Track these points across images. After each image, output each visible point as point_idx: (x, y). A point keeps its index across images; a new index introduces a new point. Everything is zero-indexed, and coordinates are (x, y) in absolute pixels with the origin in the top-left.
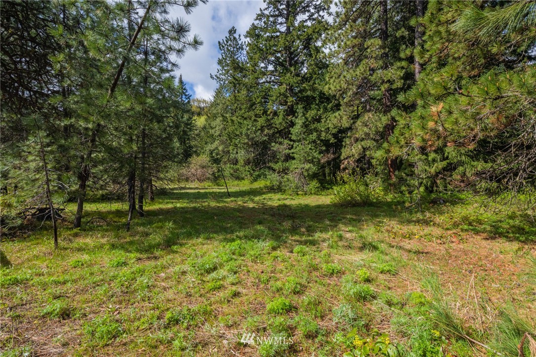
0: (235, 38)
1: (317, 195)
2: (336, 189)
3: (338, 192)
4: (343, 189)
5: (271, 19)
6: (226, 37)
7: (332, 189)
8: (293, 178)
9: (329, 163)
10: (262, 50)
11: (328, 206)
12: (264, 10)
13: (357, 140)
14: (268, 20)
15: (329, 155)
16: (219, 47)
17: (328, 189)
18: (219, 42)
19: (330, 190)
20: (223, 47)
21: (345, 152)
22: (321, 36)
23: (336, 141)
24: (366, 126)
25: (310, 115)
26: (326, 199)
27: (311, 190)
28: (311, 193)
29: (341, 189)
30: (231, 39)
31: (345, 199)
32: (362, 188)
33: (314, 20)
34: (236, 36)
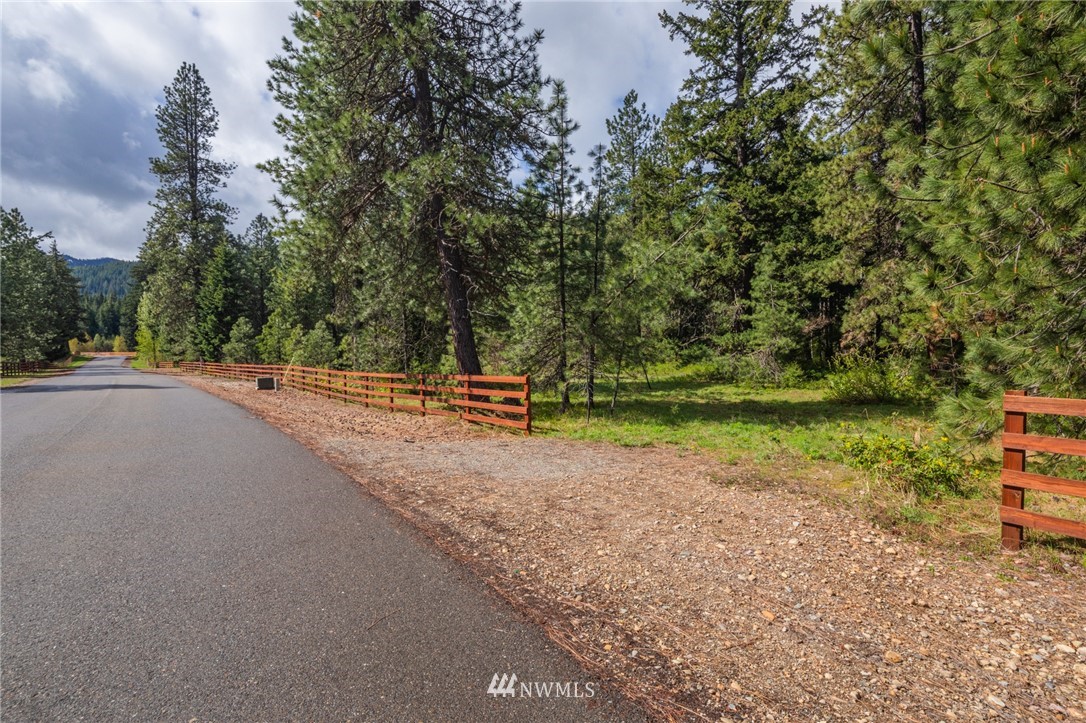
0: (635, 111)
1: (799, 388)
2: (832, 379)
3: (836, 383)
4: (845, 379)
5: (710, 85)
6: (619, 111)
7: (825, 378)
8: (757, 361)
9: (817, 332)
10: (696, 145)
11: (819, 403)
12: (697, 71)
13: (869, 302)
14: (704, 87)
15: (819, 320)
16: (607, 130)
17: (817, 379)
18: (608, 121)
19: (821, 381)
20: (614, 128)
21: (848, 321)
22: (804, 107)
23: (832, 294)
24: (885, 281)
25: (783, 251)
26: (814, 394)
27: (788, 380)
28: (788, 386)
29: (841, 378)
30: (627, 112)
31: (848, 393)
32: (875, 378)
33: (789, 77)
34: (638, 105)
